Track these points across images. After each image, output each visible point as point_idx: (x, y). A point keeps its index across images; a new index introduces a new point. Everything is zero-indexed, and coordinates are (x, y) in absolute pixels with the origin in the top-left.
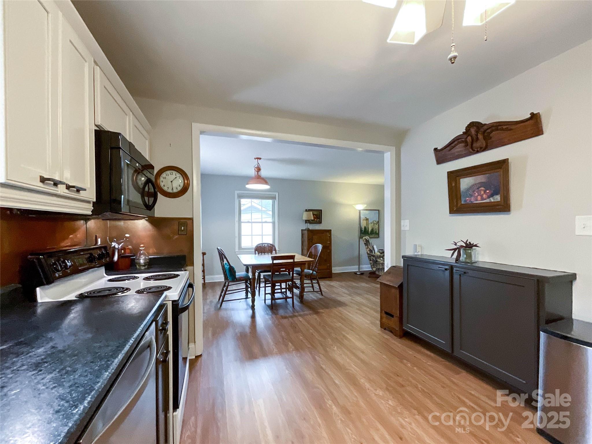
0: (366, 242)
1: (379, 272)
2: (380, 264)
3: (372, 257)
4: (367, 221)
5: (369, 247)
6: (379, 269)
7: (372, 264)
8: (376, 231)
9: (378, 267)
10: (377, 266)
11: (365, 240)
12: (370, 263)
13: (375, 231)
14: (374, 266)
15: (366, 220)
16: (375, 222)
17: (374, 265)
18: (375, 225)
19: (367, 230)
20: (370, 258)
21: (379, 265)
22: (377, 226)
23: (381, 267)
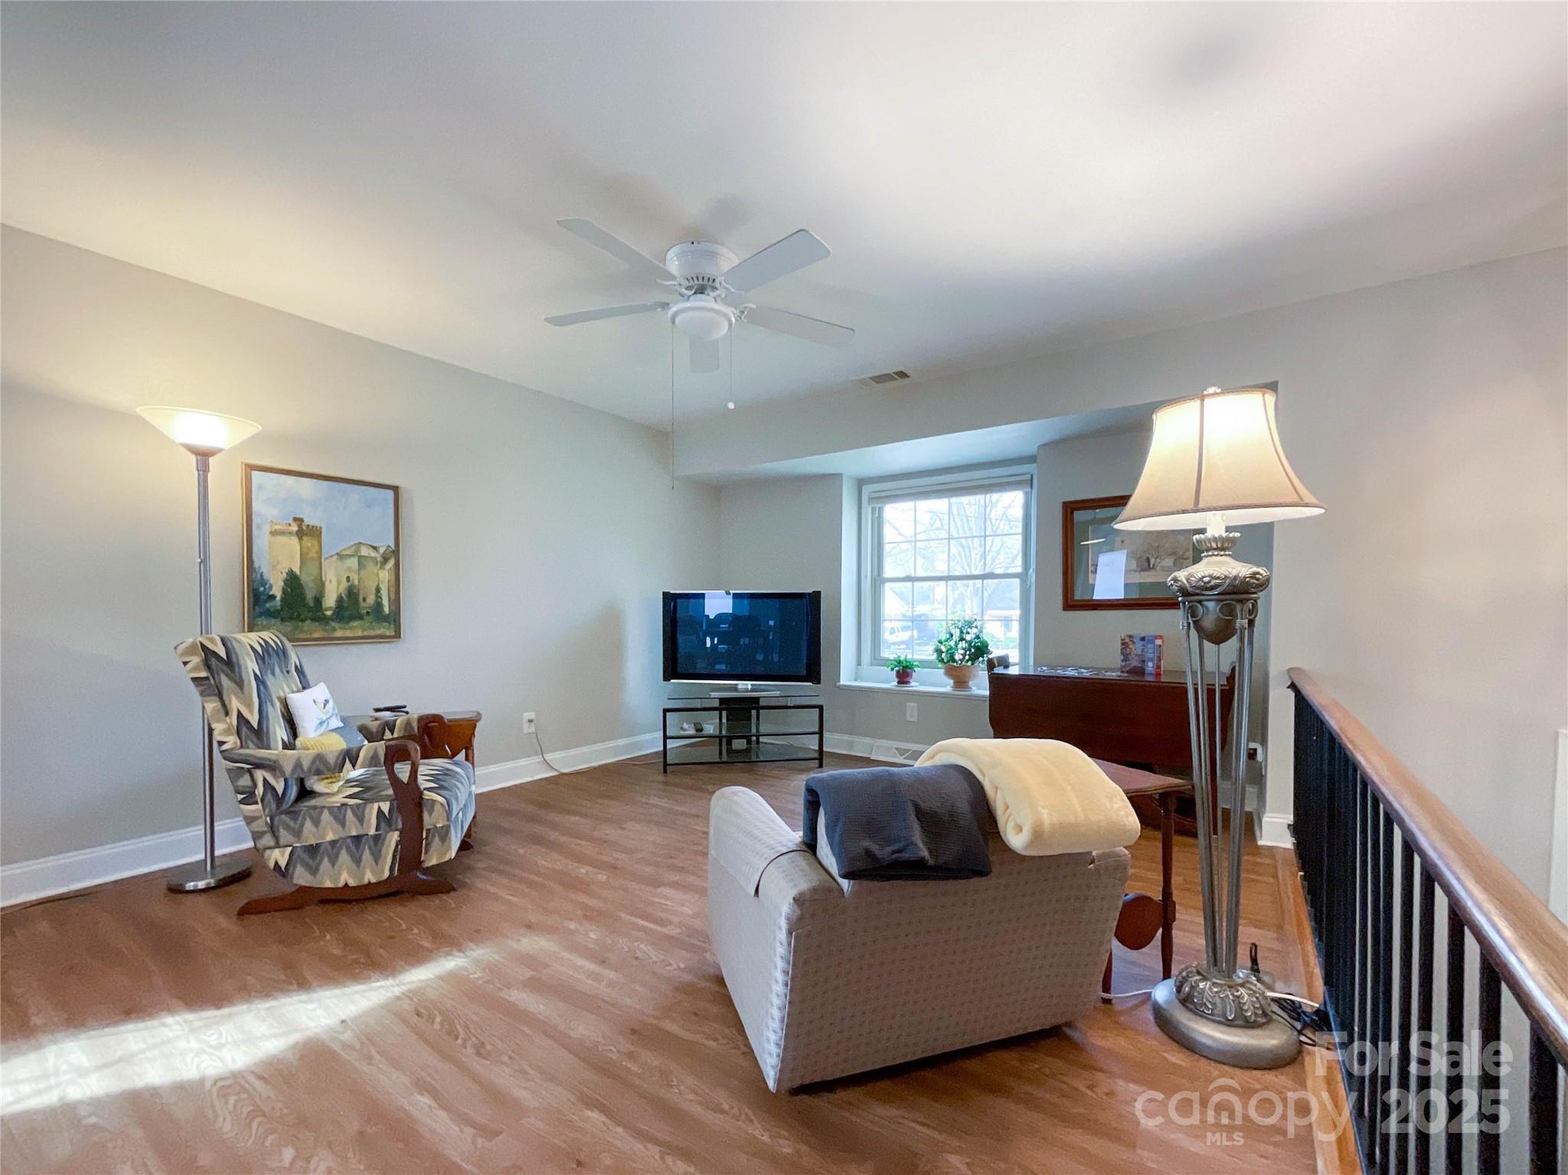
0: (208, 667)
1: (314, 871)
2: (326, 816)
3: (260, 775)
4: (308, 542)
5: (235, 704)
6: (313, 850)
7: (261, 825)
8: (379, 605)
9: (310, 835)
10: (298, 834)
11: (196, 660)
12: (250, 820)
13: (371, 599)
14: (276, 838)
15: (300, 534)
16: (365, 551)
17: (273, 829)
18: (371, 568)
19: (310, 595)
20: (245, 781)
21: (316, 823)
22: (385, 575)
23: (330, 837)
